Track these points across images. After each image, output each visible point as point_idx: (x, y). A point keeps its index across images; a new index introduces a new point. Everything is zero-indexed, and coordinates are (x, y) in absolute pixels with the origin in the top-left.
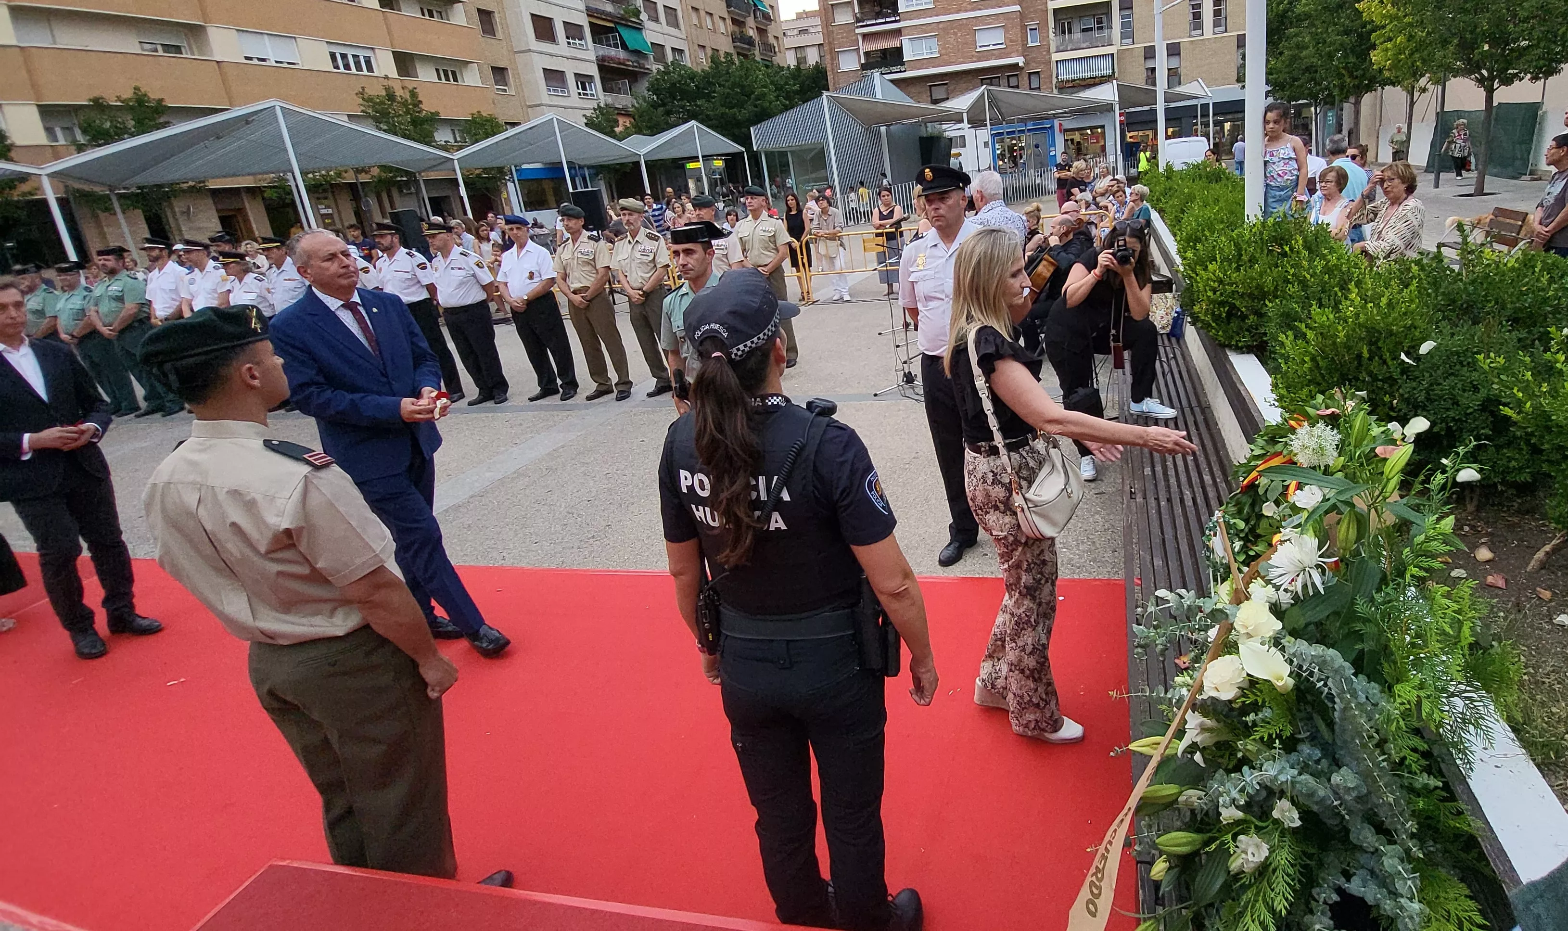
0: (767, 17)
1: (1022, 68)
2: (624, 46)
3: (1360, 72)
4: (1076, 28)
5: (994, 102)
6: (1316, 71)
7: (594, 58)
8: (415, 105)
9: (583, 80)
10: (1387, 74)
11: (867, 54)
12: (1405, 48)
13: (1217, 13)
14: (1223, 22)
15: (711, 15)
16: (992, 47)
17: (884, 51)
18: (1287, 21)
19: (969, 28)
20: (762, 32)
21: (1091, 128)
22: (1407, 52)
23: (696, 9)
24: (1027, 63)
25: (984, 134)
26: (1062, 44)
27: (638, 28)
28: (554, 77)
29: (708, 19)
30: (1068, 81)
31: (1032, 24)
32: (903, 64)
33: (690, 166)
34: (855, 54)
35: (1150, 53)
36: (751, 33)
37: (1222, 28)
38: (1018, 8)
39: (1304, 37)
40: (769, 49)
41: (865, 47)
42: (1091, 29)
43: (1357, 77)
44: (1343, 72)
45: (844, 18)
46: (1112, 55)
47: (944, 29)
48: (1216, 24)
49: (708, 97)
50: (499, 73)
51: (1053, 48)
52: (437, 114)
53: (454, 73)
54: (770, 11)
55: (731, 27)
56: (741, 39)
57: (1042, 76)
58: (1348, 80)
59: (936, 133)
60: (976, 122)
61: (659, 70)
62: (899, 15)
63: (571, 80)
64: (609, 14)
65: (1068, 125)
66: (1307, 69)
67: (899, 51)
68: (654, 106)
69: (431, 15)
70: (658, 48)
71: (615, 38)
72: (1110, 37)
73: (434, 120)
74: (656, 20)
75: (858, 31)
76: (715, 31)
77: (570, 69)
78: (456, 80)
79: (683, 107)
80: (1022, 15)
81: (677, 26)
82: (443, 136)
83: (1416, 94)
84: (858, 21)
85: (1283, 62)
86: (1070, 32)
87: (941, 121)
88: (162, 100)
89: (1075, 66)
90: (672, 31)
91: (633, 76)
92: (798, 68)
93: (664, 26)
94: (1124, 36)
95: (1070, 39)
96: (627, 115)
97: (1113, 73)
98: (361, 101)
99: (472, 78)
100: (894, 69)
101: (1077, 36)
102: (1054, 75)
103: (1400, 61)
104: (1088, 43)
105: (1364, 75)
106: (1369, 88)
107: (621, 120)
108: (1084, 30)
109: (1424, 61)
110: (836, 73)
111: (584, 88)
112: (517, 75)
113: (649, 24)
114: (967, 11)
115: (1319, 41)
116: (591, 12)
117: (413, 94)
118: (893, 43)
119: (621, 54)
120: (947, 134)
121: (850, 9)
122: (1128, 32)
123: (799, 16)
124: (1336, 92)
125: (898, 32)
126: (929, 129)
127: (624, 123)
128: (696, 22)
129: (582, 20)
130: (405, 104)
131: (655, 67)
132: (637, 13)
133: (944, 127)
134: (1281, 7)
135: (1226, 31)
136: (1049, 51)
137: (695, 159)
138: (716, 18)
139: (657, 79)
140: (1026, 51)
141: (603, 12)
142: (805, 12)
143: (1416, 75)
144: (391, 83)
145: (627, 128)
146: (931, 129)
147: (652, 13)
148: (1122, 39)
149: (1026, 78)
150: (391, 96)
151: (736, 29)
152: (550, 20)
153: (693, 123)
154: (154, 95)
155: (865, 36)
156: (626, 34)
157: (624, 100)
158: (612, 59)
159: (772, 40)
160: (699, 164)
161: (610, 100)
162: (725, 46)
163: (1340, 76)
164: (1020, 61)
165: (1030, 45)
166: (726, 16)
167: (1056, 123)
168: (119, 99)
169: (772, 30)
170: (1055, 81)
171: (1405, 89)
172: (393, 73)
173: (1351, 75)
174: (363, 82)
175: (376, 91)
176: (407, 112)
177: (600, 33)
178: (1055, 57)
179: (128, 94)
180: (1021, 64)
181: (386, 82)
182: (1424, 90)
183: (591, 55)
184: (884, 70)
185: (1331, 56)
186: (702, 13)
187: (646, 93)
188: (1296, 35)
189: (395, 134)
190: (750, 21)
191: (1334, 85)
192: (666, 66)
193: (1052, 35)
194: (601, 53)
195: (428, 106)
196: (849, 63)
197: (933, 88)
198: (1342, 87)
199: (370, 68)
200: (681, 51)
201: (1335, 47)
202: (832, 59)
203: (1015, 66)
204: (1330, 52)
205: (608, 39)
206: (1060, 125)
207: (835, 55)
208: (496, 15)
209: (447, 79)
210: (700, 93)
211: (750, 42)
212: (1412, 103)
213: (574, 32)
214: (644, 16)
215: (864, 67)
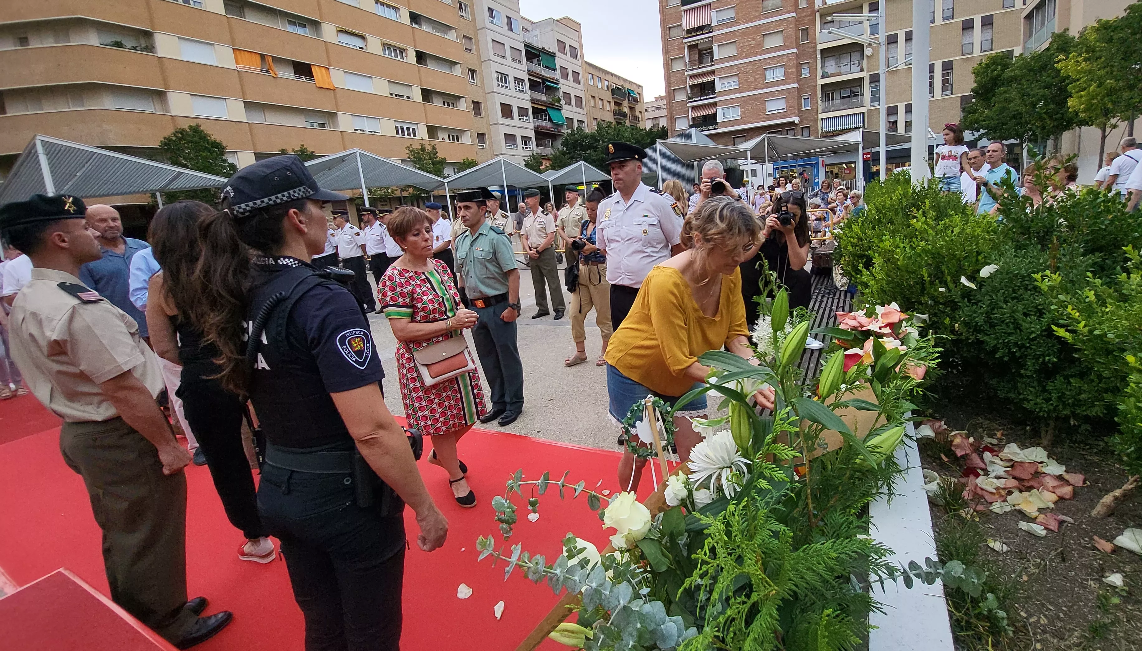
0: (635, 100)
1: (797, 124)
2: (550, 120)
3: (1059, 116)
4: (837, 96)
5: (771, 145)
6: (1021, 118)
7: (533, 127)
8: (435, 154)
9: (526, 140)
10: (1082, 115)
11: (693, 119)
12: (1097, 95)
13: (945, 82)
14: (950, 88)
15: (602, 100)
16: (777, 112)
17: (705, 117)
18: (999, 83)
19: (762, 100)
20: (632, 109)
21: (846, 163)
22: (1099, 98)
23: (594, 97)
24: (801, 121)
25: (769, 167)
26: (826, 108)
27: (559, 109)
28: (510, 138)
29: (600, 102)
30: (830, 132)
31: (805, 95)
32: (716, 124)
33: (579, 188)
34: (686, 119)
35: (892, 111)
36: (626, 110)
37: (950, 92)
38: (796, 85)
39: (1012, 93)
40: (636, 119)
41: (692, 115)
42: (848, 97)
43: (1056, 119)
44: (1044, 116)
45: (680, 97)
46: (863, 113)
47: (744, 101)
48: (944, 89)
49: (595, 149)
50: (481, 136)
51: (820, 111)
52: (445, 159)
53: (457, 137)
54: (638, 96)
55: (613, 107)
56: (619, 114)
57: (811, 129)
58: (1049, 122)
59: (733, 166)
60: (759, 158)
61: (568, 133)
62: (715, 93)
63: (519, 140)
64: (544, 102)
65: (828, 161)
66: (1014, 117)
67: (714, 116)
68: (564, 154)
69: (448, 105)
70: (570, 120)
71: (545, 115)
72: (862, 101)
73: (443, 163)
74: (570, 104)
75: (688, 105)
76: (603, 109)
77: (519, 134)
78: (458, 141)
79: (580, 154)
80: (799, 90)
81: (581, 107)
82: (446, 171)
83: (1108, 130)
84: (689, 98)
85: (995, 112)
86: (833, 99)
87: (736, 158)
88: (313, 152)
89: (835, 121)
90: (579, 110)
91: (554, 137)
92: (651, 129)
93: (574, 107)
94: (872, 101)
95: (833, 105)
96: (548, 159)
97: (864, 125)
98: (408, 152)
99: (466, 139)
100: (711, 128)
101: (838, 101)
102: (820, 128)
103: (1092, 106)
104: (845, 106)
105: (1062, 118)
106: (1068, 127)
107: (544, 163)
108: (843, 98)
109: (1114, 103)
110: (673, 131)
111: (526, 145)
112: (490, 138)
113: (565, 107)
114: (760, 89)
115: (1024, 94)
116: (533, 101)
117: (434, 148)
118: (710, 112)
119: (547, 124)
120: (741, 168)
121: (684, 92)
122: (875, 97)
123: (657, 99)
124: (1038, 131)
125: (715, 104)
126: (729, 164)
127: (546, 164)
128: (593, 104)
129: (528, 106)
130: (429, 154)
131: (566, 131)
132: (559, 100)
133: (740, 162)
134: (995, 73)
135: (952, 94)
136: (817, 114)
137: (581, 184)
138: (605, 102)
139: (567, 139)
140: (800, 113)
141: (540, 101)
142: (660, 97)
143: (1107, 114)
144: (424, 142)
145: (547, 167)
146: (730, 163)
147: (568, 101)
148: (871, 102)
149: (800, 131)
150: (423, 149)
151: (617, 108)
152: (510, 106)
153: (582, 162)
154: (310, 149)
155: (693, 108)
156: (551, 112)
157: (547, 151)
158: (542, 127)
159: (638, 114)
160: (584, 187)
161: (539, 151)
162: (609, 118)
163: (1041, 119)
164: (796, 120)
165: (804, 108)
166: (611, 100)
167: (820, 160)
168: (293, 150)
169: (638, 108)
170: (820, 132)
171: (1098, 125)
172: (426, 137)
173: (1051, 118)
174: (411, 142)
175: (417, 146)
176: (430, 158)
177: (537, 113)
178: (821, 116)
179: (297, 148)
180: (796, 122)
181: (421, 142)
182: (1115, 126)
183: (531, 125)
184: (704, 128)
185: (1034, 105)
186: (597, 99)
187: (560, 147)
188: (1005, 92)
189: (423, 170)
190: (625, 103)
191: (1037, 126)
192: (573, 131)
193: (819, 102)
194: (537, 124)
195: (441, 155)
196: (682, 125)
197: (736, 140)
198: (1043, 128)
199: (415, 135)
200: (583, 122)
201: (1037, 97)
202: (672, 123)
203: (793, 123)
204: (1032, 102)
205: (542, 116)
206: (823, 161)
207: (672, 120)
208: (482, 105)
209: (454, 140)
210: (590, 147)
211: (624, 115)
212: (1104, 137)
213: (523, 112)
214: (563, 102)
215: (691, 127)
